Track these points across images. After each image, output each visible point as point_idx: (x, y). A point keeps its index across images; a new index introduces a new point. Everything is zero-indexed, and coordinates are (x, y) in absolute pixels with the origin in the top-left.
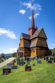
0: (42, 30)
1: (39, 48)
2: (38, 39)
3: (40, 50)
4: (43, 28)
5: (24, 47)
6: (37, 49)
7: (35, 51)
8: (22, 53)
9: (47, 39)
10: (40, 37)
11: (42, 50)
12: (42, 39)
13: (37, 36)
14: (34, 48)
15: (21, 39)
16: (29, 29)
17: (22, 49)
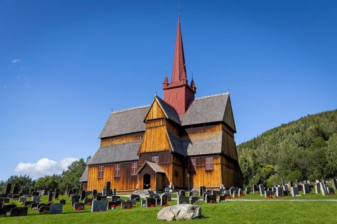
0: (228, 100)
2: (223, 129)
3: (226, 166)
5: (174, 154)
6: (222, 164)
7: (218, 169)
8: (163, 175)
9: (235, 132)
10: (226, 122)
11: (229, 167)
12: (229, 131)
13: (221, 119)
14: (209, 160)
15: (150, 117)
16: (168, 84)
17: (155, 158)
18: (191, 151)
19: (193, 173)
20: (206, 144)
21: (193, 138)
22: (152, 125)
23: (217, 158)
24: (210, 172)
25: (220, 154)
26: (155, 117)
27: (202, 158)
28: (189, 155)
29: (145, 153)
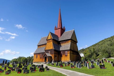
0: (74, 32)
1: (72, 52)
2: (71, 41)
3: (73, 54)
4: (74, 31)
5: (54, 50)
6: (70, 53)
7: (69, 55)
9: (77, 42)
10: (73, 39)
11: (74, 54)
12: (73, 42)
13: (70, 38)
14: (66, 52)
15: (48, 39)
16: (56, 28)
17: (49, 52)
18: (61, 49)
19: (61, 56)
20: (66, 46)
21: (62, 45)
22: (49, 41)
23: (69, 51)
24: (66, 56)
25: (69, 50)
26: (49, 39)
27: (64, 51)
28: (60, 50)
29: (47, 50)
